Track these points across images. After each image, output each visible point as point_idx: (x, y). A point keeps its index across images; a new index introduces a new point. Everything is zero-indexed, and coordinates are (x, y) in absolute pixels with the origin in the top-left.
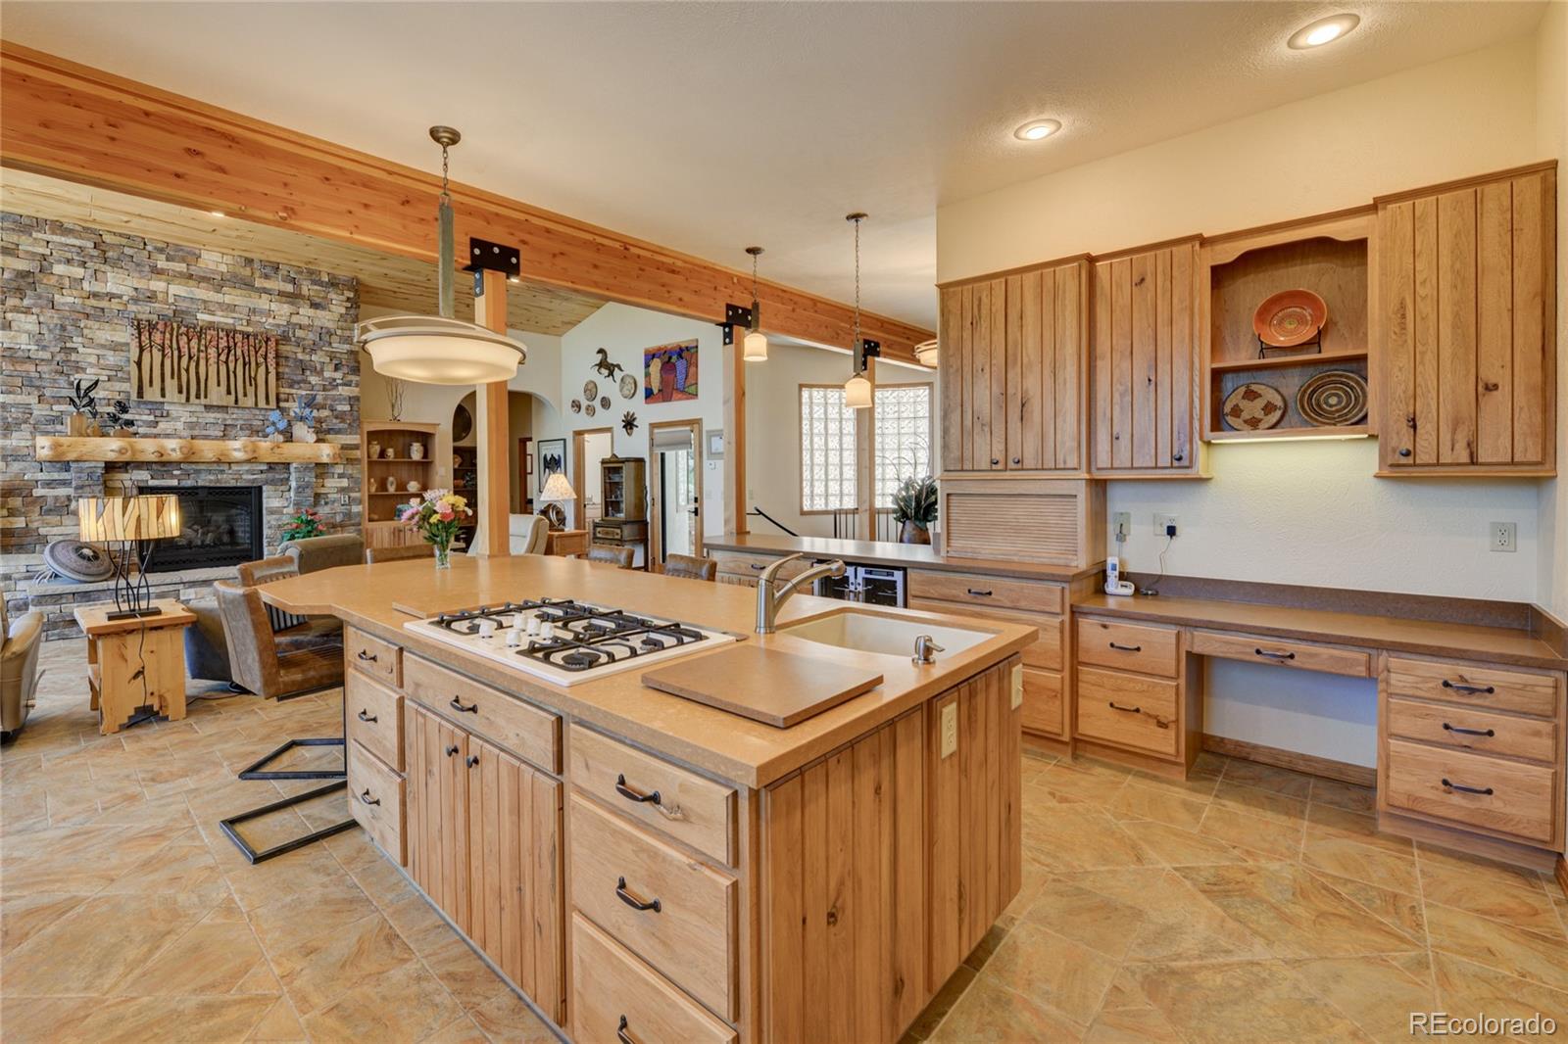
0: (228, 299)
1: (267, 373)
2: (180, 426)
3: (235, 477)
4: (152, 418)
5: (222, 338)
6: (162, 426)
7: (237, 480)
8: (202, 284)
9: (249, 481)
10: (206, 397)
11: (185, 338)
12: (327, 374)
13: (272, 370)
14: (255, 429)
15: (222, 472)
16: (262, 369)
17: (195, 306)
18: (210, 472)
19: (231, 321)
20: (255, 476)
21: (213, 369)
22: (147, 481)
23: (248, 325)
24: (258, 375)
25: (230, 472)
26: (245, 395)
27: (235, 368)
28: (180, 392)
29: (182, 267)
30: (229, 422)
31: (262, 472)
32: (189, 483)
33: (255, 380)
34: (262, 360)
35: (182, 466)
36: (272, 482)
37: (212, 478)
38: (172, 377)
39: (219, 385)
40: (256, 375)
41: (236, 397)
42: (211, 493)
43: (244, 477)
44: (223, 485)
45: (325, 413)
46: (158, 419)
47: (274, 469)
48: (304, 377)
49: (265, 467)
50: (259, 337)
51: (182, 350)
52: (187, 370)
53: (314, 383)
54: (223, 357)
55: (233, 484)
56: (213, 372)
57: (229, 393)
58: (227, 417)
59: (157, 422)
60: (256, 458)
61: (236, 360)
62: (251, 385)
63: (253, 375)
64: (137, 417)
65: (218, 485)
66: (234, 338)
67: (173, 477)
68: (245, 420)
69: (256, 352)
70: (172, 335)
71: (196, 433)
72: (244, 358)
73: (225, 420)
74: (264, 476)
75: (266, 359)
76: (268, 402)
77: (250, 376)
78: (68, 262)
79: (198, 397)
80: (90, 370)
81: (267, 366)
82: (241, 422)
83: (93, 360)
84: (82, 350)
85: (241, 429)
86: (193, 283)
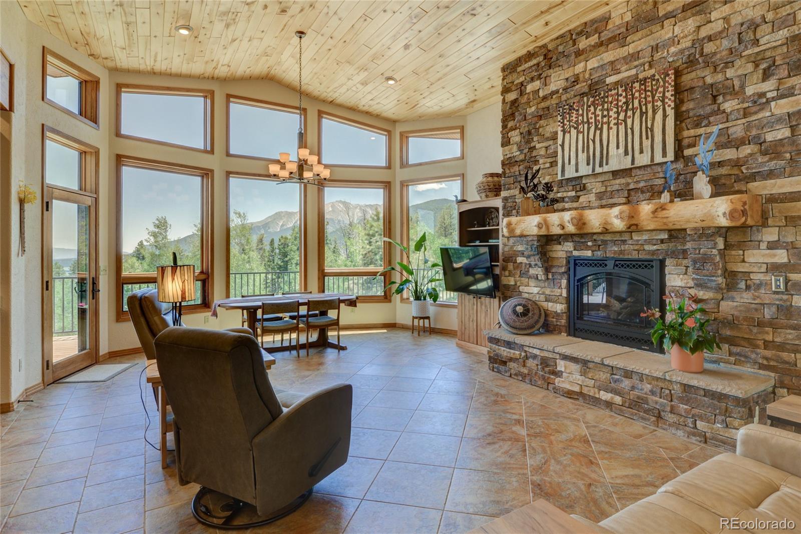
0: (631, 49)
1: (665, 116)
2: (592, 197)
3: (636, 248)
4: (573, 193)
5: (621, 95)
6: (581, 199)
7: (638, 250)
8: (611, 46)
9: (649, 252)
10: (607, 164)
11: (592, 109)
12: (750, 91)
13: (671, 112)
14: (656, 189)
15: (624, 242)
16: (660, 114)
17: (604, 73)
18: (614, 242)
19: (633, 72)
20: (655, 247)
21: (613, 132)
22: (572, 252)
23: (651, 67)
24: (655, 124)
25: (630, 242)
26: (641, 152)
27: (632, 125)
28: (588, 164)
29: (593, 40)
30: (632, 186)
31: (662, 241)
32: (599, 254)
33: (652, 130)
34: (659, 103)
35: (595, 237)
36: (674, 254)
37: (616, 249)
38: (583, 152)
39: (618, 147)
40: (652, 125)
41: (632, 156)
42: (617, 266)
43: (647, 247)
44: (626, 257)
45: (746, 150)
46: (581, 193)
47: (677, 237)
48: (715, 107)
49: (665, 236)
50: (657, 77)
51: (590, 121)
52: (594, 141)
53: (728, 110)
54: (622, 116)
55: (635, 255)
56: (613, 136)
57: (626, 153)
58: (629, 180)
59: (579, 197)
60: (637, 225)
61: (634, 114)
62: (647, 138)
63: (649, 126)
64: (565, 194)
65: (621, 256)
66: (631, 90)
67: (588, 248)
68: (646, 181)
69: (653, 97)
70: (583, 111)
71: (604, 202)
72: (641, 109)
73: (628, 184)
74: (664, 246)
75: (663, 101)
76: (664, 154)
77: (647, 128)
78: (532, 80)
79: (601, 165)
80: (541, 161)
81: (664, 110)
82: (642, 184)
83: (543, 152)
84: (538, 146)
85: (643, 192)
86: (602, 49)
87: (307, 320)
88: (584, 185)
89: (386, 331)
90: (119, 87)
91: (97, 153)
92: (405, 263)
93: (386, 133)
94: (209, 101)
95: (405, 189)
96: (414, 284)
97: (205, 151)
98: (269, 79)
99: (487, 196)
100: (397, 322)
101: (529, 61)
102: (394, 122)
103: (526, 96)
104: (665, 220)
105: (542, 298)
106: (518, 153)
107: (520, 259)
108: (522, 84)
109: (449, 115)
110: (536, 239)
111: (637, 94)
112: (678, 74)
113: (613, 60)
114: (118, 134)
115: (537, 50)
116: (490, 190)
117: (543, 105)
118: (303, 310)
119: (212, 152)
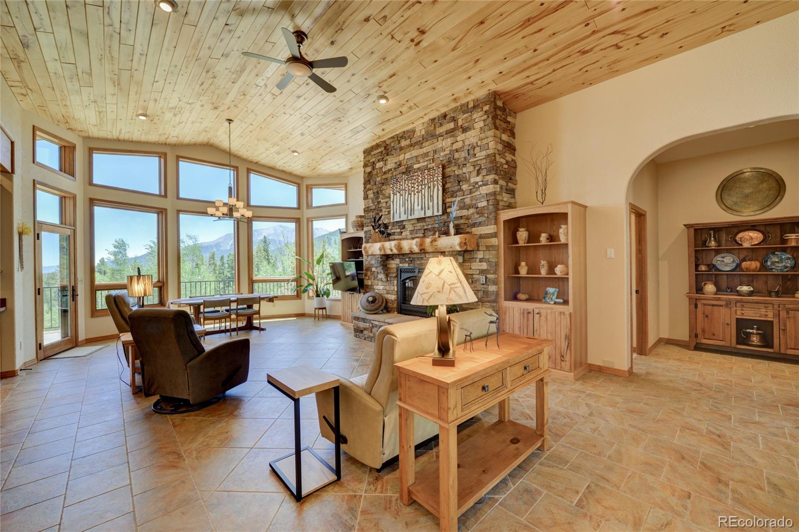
0: (424, 150)
1: (438, 190)
4: (399, 230)
5: (419, 176)
6: (403, 234)
8: (416, 147)
10: (414, 214)
11: (407, 182)
12: (472, 180)
13: (440, 188)
14: (435, 229)
15: (423, 259)
16: (436, 188)
17: (413, 162)
18: (418, 259)
19: (426, 163)
21: (416, 196)
22: (398, 264)
23: (433, 161)
26: (428, 209)
27: (425, 193)
28: (405, 214)
29: (408, 142)
30: (426, 228)
32: (412, 266)
33: (433, 198)
35: (410, 256)
37: (419, 263)
38: (403, 207)
39: (418, 205)
40: (433, 194)
41: (425, 211)
42: (420, 272)
45: (472, 211)
46: (402, 230)
48: (459, 187)
50: (435, 168)
51: (406, 189)
52: (407, 201)
53: (464, 190)
54: (420, 188)
56: (416, 199)
57: (422, 209)
58: (424, 224)
59: (402, 232)
61: (425, 187)
62: (431, 201)
63: (432, 194)
64: (395, 231)
65: (421, 267)
66: (424, 174)
67: (406, 262)
69: (433, 179)
70: (402, 183)
71: (413, 236)
72: (428, 185)
73: (424, 226)
75: (437, 182)
76: (438, 211)
77: (431, 195)
78: (379, 161)
79: (411, 215)
80: (384, 210)
81: (438, 186)
82: (430, 226)
83: (384, 205)
84: (382, 201)
85: (430, 231)
86: (412, 148)
87: (237, 311)
88: (404, 225)
89: (295, 318)
90: (91, 151)
91: (74, 198)
92: (311, 273)
93: (296, 185)
94: (162, 160)
95: (310, 223)
96: (315, 287)
97: (160, 196)
98: (209, 146)
99: (357, 230)
100: (306, 312)
101: (377, 149)
102: (302, 178)
103: (376, 170)
104: (436, 247)
105: (385, 292)
106: (372, 204)
107: (374, 269)
108: (374, 163)
109: (337, 176)
110: (379, 257)
111: (426, 177)
112: (444, 167)
113: (417, 155)
114: (91, 183)
115: (381, 143)
116: (359, 226)
117: (384, 177)
118: (234, 306)
119: (166, 196)
